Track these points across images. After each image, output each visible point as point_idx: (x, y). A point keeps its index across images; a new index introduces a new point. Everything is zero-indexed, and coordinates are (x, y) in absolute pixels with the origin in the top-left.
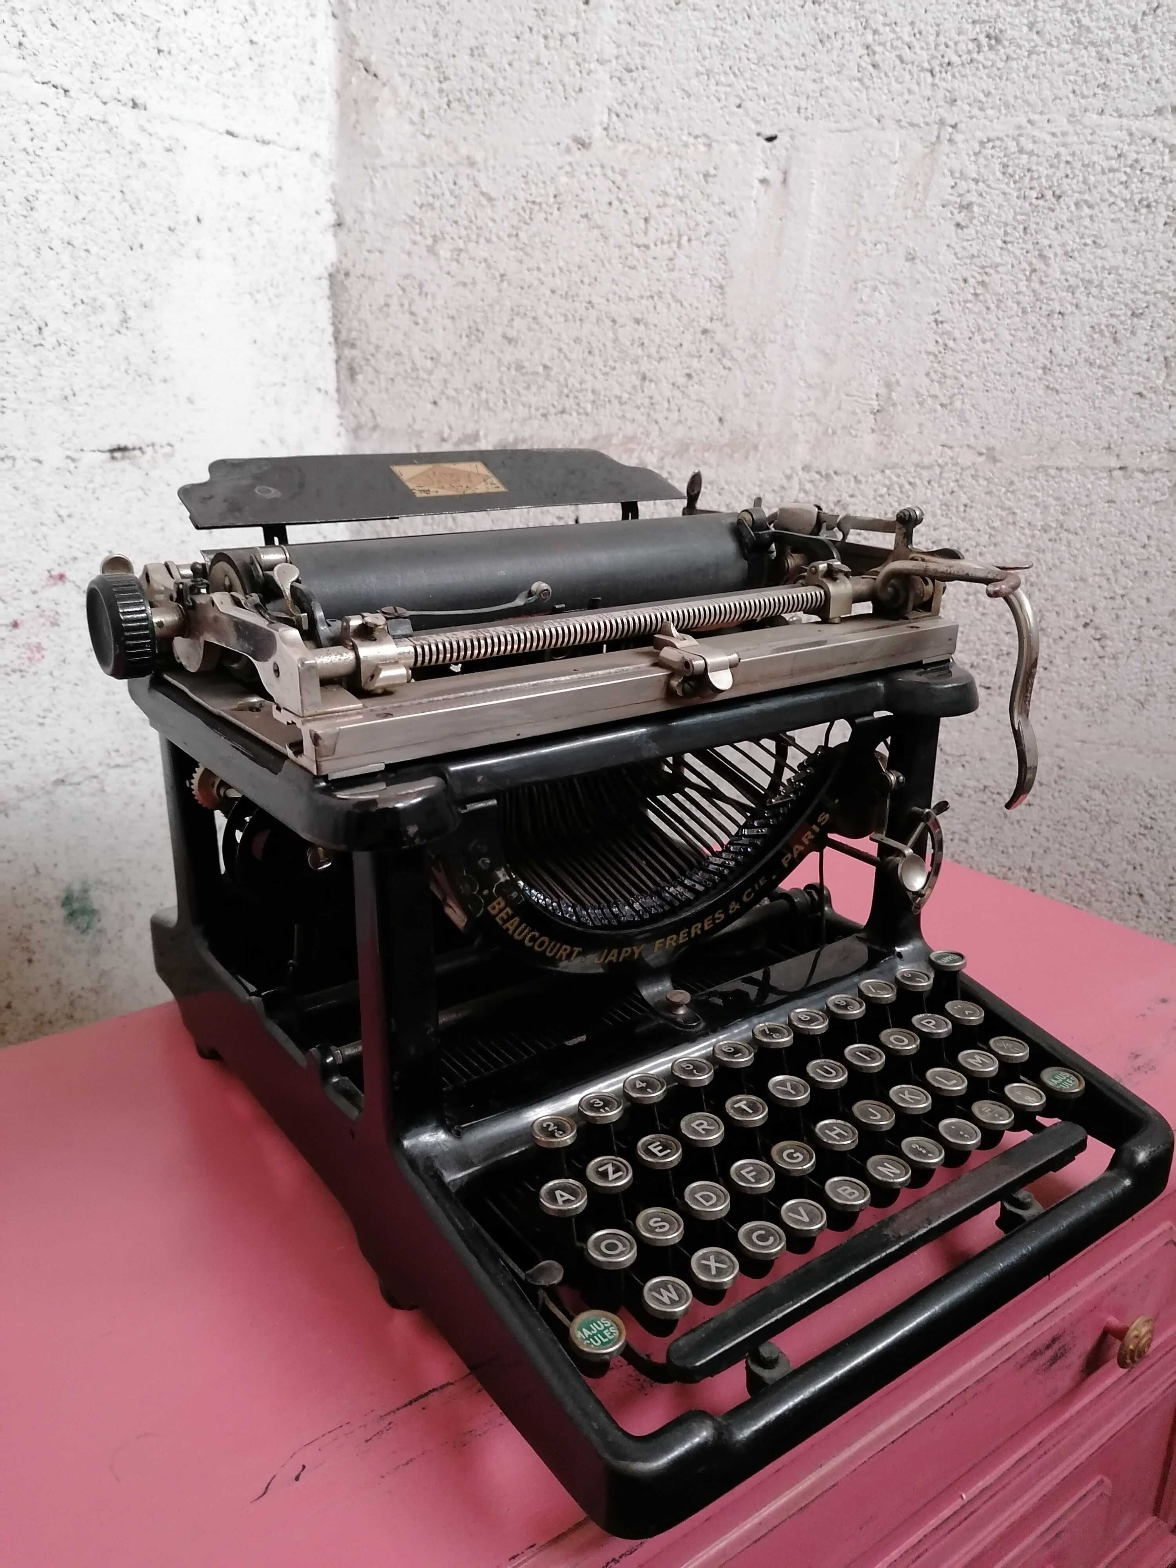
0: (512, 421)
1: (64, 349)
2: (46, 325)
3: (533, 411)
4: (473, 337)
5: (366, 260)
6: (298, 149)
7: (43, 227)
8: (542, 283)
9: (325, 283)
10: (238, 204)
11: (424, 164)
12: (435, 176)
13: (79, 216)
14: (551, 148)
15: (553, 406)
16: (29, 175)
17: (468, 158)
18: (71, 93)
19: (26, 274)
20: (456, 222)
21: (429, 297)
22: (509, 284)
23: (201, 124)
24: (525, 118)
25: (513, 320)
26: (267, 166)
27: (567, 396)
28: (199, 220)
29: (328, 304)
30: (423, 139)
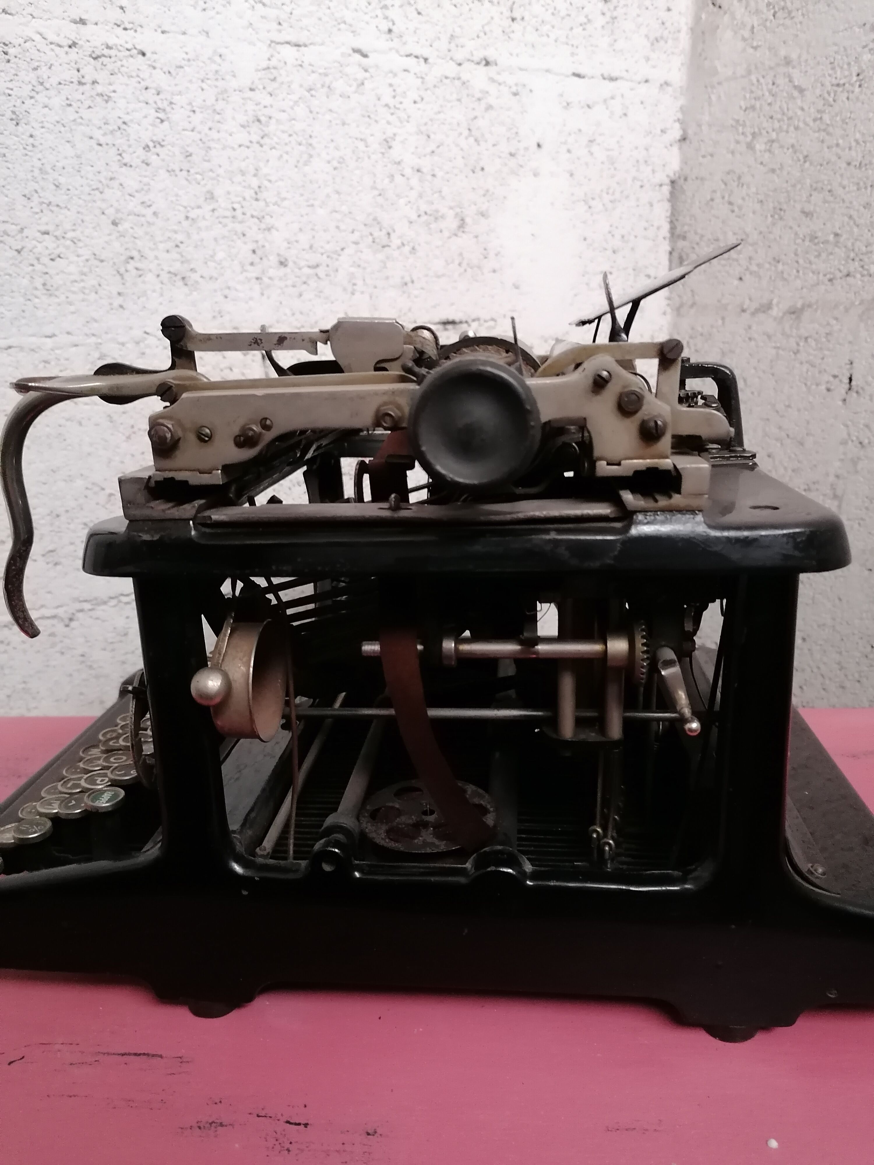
0: (802, 288)
1: (407, 249)
2: (394, 231)
3: (821, 276)
4: (776, 216)
5: (700, 164)
6: (647, 81)
7: (397, 160)
8: (839, 158)
9: (666, 189)
10: (580, 130)
11: (749, 72)
12: (758, 81)
13: (429, 150)
14: (857, 30)
15: (840, 271)
16: (389, 123)
17: (785, 58)
18: (430, 61)
19: (380, 195)
20: (772, 118)
21: (745, 187)
22: (811, 164)
23: (548, 71)
24: (837, 9)
25: (811, 195)
26: (613, 98)
27: (853, 260)
28: (539, 146)
29: (667, 206)
30: (751, 51)
